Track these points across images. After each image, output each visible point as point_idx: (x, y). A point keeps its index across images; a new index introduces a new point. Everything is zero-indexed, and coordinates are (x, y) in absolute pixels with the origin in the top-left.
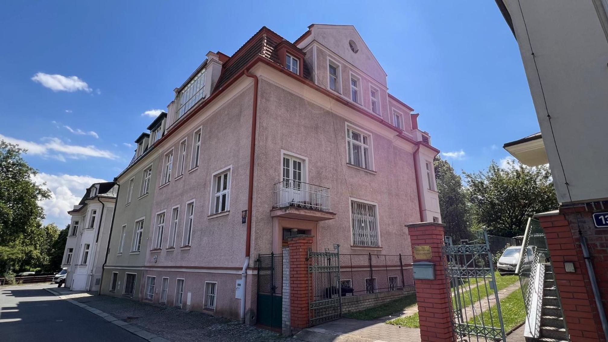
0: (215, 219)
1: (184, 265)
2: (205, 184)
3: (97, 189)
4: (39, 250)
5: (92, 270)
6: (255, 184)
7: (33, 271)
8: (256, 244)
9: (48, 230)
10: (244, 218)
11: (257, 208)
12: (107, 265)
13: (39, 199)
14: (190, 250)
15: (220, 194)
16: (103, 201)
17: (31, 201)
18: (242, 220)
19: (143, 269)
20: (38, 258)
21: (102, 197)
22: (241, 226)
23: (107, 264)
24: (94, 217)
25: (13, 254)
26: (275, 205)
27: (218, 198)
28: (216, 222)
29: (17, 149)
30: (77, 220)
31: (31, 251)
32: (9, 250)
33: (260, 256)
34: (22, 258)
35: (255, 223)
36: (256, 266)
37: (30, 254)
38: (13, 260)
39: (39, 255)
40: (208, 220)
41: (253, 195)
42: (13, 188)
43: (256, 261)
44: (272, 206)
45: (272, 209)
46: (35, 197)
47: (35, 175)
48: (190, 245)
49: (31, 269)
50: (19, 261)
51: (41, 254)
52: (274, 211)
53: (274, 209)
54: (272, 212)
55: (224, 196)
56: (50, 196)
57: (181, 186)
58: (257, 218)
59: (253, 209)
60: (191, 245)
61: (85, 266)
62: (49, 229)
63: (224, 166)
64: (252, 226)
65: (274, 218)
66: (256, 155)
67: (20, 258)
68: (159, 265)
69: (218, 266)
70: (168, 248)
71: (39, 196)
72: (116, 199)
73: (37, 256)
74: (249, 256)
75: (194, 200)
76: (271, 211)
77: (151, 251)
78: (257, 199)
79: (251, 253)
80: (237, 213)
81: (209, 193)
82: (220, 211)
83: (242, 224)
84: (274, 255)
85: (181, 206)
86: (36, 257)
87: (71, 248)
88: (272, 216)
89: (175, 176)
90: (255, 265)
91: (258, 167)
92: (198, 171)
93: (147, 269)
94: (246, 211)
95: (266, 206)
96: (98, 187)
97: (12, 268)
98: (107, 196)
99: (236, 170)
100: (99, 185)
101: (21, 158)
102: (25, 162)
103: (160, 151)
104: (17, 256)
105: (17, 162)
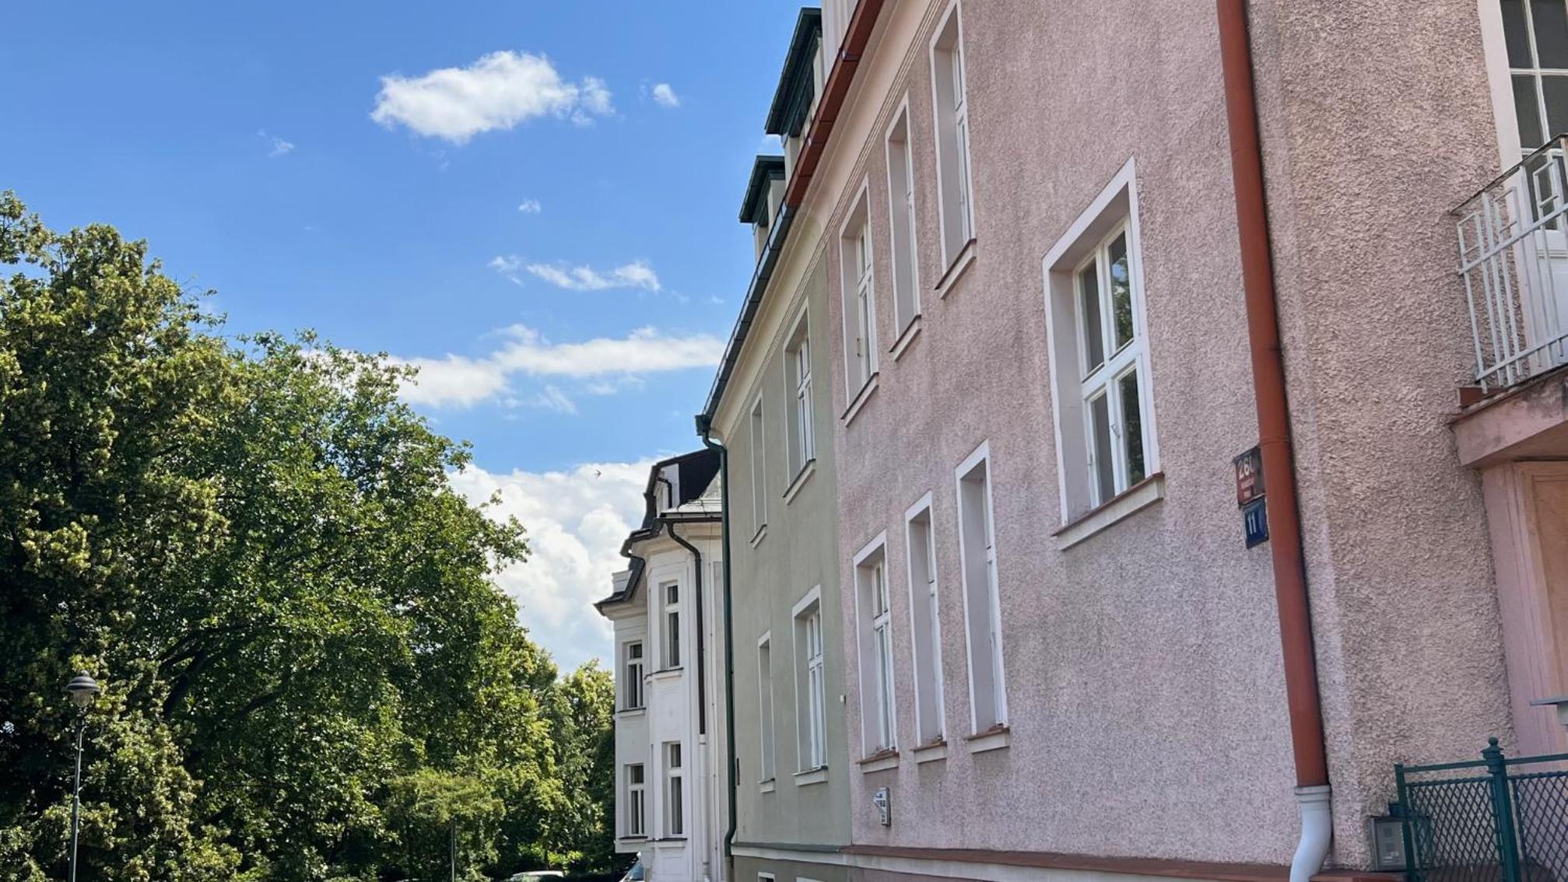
0: (1095, 544)
1: (997, 843)
2: (1018, 339)
3: (670, 486)
4: (556, 776)
5: (708, 863)
6: (1284, 240)
7: (558, 867)
8: (1366, 691)
9: (582, 691)
10: (1251, 505)
11: (1326, 419)
12: (739, 840)
13: (491, 564)
14: (1011, 753)
15: (1106, 380)
16: (690, 537)
17: (464, 575)
18: (1242, 523)
19: (844, 860)
20: (561, 810)
21: (684, 519)
22: (1245, 564)
23: (739, 836)
24: (675, 617)
25: (464, 799)
26: (1482, 373)
27: (1100, 406)
28: (1103, 561)
29: (386, 371)
30: (634, 638)
31: (529, 784)
32: (451, 783)
33: (1410, 778)
34: (497, 813)
35: (1325, 528)
36: (1388, 859)
37: (527, 797)
38: (470, 825)
39: (561, 798)
40: (1063, 558)
41: (1286, 324)
42: (400, 532)
43: (1379, 819)
44: (1450, 376)
45: (1464, 407)
46: (476, 561)
47: (462, 467)
48: (1003, 718)
49: (553, 857)
50: (490, 828)
51: (570, 795)
52: (1474, 421)
53: (1473, 407)
54: (1463, 432)
55: (1129, 387)
56: (523, 546)
57: (924, 386)
58: (1341, 490)
59: (1297, 429)
60: (1010, 721)
61: (680, 844)
62: (584, 686)
63: (1090, 187)
64: (1311, 558)
65: (1487, 476)
66: (1258, 23)
67: (488, 814)
68: (904, 842)
69: (1159, 852)
70: (919, 745)
71: (490, 555)
72: (724, 518)
73: (553, 801)
74: (1326, 781)
75: (983, 452)
76: (1452, 424)
77: (863, 763)
78: (1315, 349)
79: (1333, 761)
80: (1205, 477)
81: (1046, 386)
82: (1120, 484)
83: (1244, 553)
84: (1510, 770)
85: (937, 500)
86: (552, 807)
87: (636, 762)
88: (1466, 459)
89: (891, 336)
90: (1376, 847)
91: (1285, 105)
92: (980, 271)
93: (861, 862)
94: (1255, 452)
95: (1407, 391)
96: (673, 473)
97: (473, 855)
98: (701, 509)
99: (1157, 180)
100: (677, 466)
101: (401, 405)
102: (417, 418)
103: (823, 220)
104: (479, 808)
105: (393, 424)
